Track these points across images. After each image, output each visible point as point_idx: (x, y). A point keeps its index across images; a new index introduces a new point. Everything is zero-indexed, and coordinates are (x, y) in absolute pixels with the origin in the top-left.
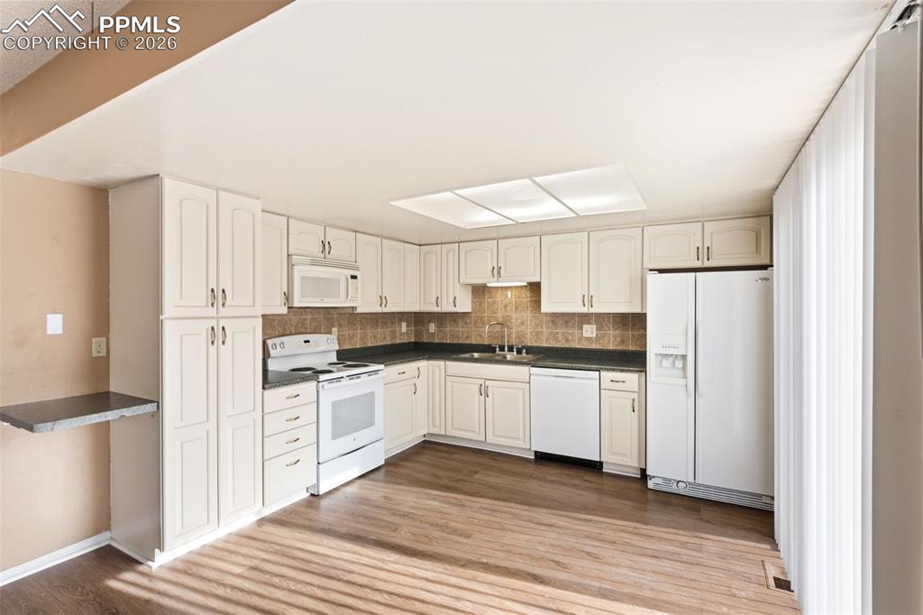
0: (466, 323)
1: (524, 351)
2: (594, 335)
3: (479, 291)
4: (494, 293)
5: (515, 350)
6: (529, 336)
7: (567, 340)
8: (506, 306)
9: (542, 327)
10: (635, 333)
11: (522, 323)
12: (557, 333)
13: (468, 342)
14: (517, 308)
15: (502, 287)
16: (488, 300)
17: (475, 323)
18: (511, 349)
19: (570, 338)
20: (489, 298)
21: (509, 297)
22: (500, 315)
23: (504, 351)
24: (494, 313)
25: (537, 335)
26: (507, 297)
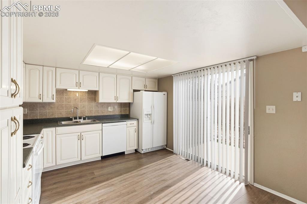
0: (51, 108)
1: (87, 118)
2: (112, 110)
3: (61, 92)
4: (69, 94)
5: (82, 118)
6: (87, 112)
7: (103, 113)
8: (75, 100)
9: (92, 108)
10: (124, 109)
11: (84, 107)
12: (99, 110)
13: (53, 117)
14: (81, 100)
15: (73, 91)
16: (65, 96)
17: (57, 107)
18: (80, 118)
19: (104, 111)
20: (66, 96)
21: (77, 96)
22: (72, 103)
23: (77, 119)
24: (69, 102)
25: (90, 111)
26: (76, 96)
